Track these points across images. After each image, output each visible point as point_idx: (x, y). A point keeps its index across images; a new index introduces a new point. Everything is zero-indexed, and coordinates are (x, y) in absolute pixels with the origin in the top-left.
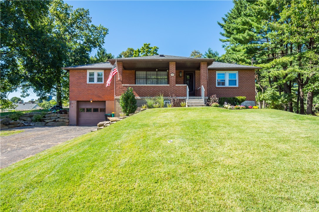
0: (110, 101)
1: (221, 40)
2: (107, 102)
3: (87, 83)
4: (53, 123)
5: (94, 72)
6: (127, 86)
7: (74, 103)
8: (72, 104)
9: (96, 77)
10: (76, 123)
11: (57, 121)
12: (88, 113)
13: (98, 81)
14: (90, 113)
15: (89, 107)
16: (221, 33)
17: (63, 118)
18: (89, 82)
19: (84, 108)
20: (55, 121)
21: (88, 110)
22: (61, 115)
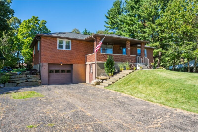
0: (76, 64)
1: (105, 26)
2: (74, 65)
3: (58, 49)
4: (27, 84)
5: (62, 41)
6: (104, 54)
7: (46, 66)
8: (44, 66)
9: (64, 45)
10: (47, 83)
11: (30, 82)
12: (56, 73)
13: (66, 48)
14: (58, 73)
15: (57, 68)
16: (105, 22)
17: (36, 78)
18: (59, 48)
19: (53, 69)
20: (27, 81)
21: (57, 71)
22: (34, 76)
